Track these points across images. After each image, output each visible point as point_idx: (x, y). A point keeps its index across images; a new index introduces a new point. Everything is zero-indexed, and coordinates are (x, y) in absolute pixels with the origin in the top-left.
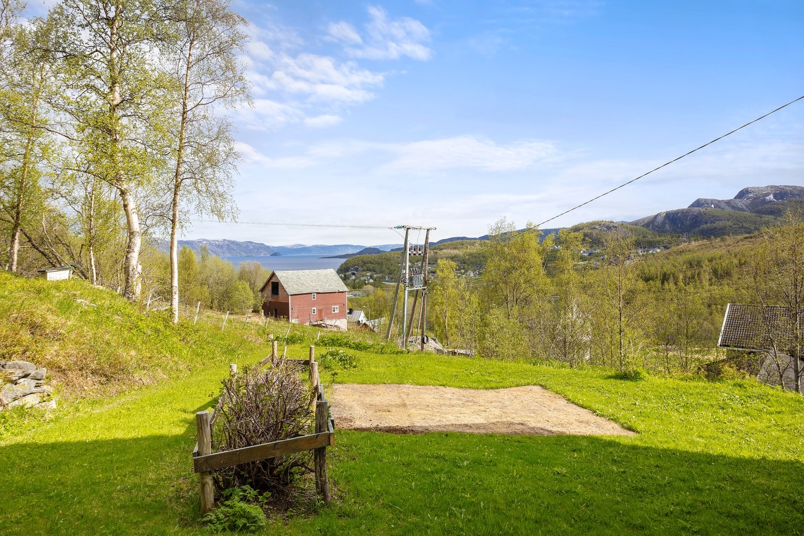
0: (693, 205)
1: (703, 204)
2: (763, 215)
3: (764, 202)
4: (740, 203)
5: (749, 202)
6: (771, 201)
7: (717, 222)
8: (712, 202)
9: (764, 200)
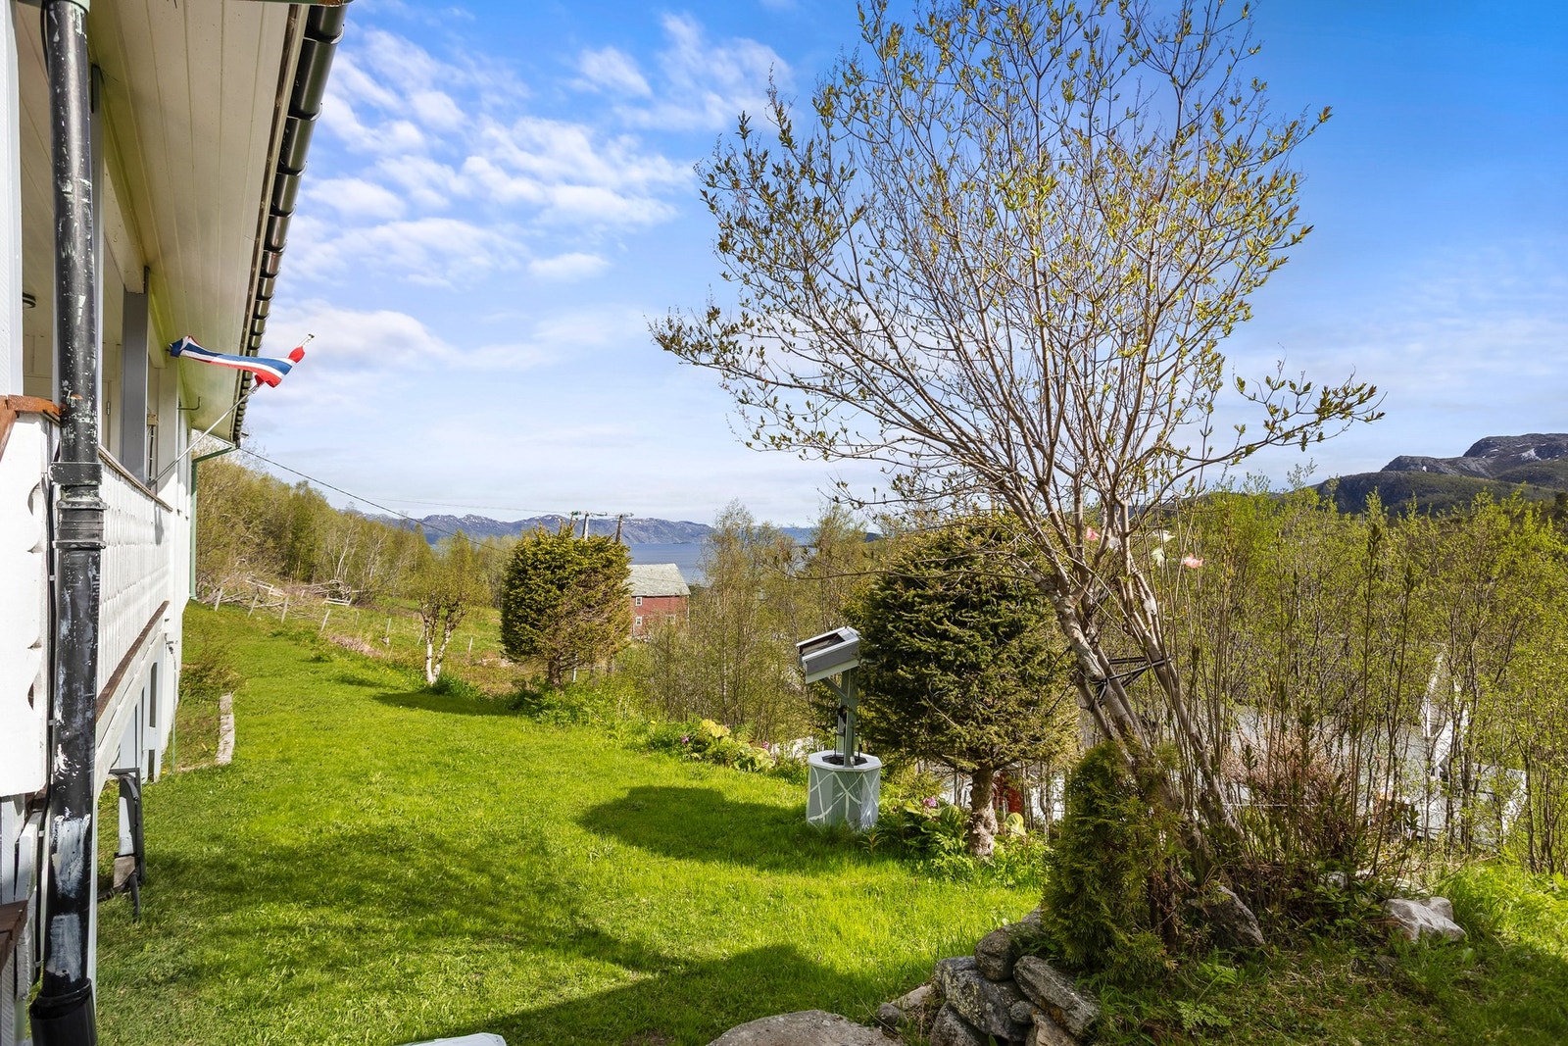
0: (1389, 467)
1: (1408, 465)
2: (1513, 484)
3: (1519, 461)
4: (1473, 464)
5: (1489, 461)
6: (1530, 460)
7: (1429, 495)
8: (1424, 461)
9: (1519, 458)
